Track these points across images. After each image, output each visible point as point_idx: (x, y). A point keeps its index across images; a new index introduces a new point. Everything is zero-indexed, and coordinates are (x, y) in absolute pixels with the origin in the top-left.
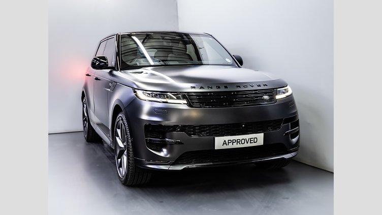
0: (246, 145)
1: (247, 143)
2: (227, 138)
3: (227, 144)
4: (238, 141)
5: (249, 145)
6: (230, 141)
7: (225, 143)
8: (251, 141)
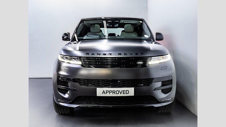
0: (119, 95)
1: (121, 93)
2: (105, 89)
3: (106, 93)
4: (114, 92)
5: (122, 95)
6: (107, 92)
7: (104, 92)
8: (123, 92)
